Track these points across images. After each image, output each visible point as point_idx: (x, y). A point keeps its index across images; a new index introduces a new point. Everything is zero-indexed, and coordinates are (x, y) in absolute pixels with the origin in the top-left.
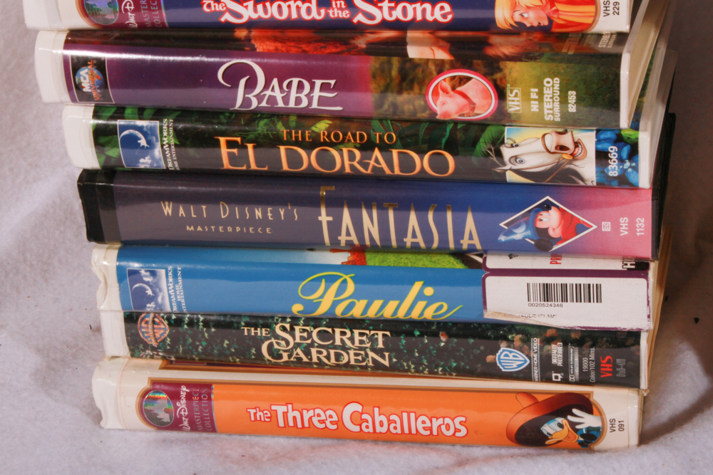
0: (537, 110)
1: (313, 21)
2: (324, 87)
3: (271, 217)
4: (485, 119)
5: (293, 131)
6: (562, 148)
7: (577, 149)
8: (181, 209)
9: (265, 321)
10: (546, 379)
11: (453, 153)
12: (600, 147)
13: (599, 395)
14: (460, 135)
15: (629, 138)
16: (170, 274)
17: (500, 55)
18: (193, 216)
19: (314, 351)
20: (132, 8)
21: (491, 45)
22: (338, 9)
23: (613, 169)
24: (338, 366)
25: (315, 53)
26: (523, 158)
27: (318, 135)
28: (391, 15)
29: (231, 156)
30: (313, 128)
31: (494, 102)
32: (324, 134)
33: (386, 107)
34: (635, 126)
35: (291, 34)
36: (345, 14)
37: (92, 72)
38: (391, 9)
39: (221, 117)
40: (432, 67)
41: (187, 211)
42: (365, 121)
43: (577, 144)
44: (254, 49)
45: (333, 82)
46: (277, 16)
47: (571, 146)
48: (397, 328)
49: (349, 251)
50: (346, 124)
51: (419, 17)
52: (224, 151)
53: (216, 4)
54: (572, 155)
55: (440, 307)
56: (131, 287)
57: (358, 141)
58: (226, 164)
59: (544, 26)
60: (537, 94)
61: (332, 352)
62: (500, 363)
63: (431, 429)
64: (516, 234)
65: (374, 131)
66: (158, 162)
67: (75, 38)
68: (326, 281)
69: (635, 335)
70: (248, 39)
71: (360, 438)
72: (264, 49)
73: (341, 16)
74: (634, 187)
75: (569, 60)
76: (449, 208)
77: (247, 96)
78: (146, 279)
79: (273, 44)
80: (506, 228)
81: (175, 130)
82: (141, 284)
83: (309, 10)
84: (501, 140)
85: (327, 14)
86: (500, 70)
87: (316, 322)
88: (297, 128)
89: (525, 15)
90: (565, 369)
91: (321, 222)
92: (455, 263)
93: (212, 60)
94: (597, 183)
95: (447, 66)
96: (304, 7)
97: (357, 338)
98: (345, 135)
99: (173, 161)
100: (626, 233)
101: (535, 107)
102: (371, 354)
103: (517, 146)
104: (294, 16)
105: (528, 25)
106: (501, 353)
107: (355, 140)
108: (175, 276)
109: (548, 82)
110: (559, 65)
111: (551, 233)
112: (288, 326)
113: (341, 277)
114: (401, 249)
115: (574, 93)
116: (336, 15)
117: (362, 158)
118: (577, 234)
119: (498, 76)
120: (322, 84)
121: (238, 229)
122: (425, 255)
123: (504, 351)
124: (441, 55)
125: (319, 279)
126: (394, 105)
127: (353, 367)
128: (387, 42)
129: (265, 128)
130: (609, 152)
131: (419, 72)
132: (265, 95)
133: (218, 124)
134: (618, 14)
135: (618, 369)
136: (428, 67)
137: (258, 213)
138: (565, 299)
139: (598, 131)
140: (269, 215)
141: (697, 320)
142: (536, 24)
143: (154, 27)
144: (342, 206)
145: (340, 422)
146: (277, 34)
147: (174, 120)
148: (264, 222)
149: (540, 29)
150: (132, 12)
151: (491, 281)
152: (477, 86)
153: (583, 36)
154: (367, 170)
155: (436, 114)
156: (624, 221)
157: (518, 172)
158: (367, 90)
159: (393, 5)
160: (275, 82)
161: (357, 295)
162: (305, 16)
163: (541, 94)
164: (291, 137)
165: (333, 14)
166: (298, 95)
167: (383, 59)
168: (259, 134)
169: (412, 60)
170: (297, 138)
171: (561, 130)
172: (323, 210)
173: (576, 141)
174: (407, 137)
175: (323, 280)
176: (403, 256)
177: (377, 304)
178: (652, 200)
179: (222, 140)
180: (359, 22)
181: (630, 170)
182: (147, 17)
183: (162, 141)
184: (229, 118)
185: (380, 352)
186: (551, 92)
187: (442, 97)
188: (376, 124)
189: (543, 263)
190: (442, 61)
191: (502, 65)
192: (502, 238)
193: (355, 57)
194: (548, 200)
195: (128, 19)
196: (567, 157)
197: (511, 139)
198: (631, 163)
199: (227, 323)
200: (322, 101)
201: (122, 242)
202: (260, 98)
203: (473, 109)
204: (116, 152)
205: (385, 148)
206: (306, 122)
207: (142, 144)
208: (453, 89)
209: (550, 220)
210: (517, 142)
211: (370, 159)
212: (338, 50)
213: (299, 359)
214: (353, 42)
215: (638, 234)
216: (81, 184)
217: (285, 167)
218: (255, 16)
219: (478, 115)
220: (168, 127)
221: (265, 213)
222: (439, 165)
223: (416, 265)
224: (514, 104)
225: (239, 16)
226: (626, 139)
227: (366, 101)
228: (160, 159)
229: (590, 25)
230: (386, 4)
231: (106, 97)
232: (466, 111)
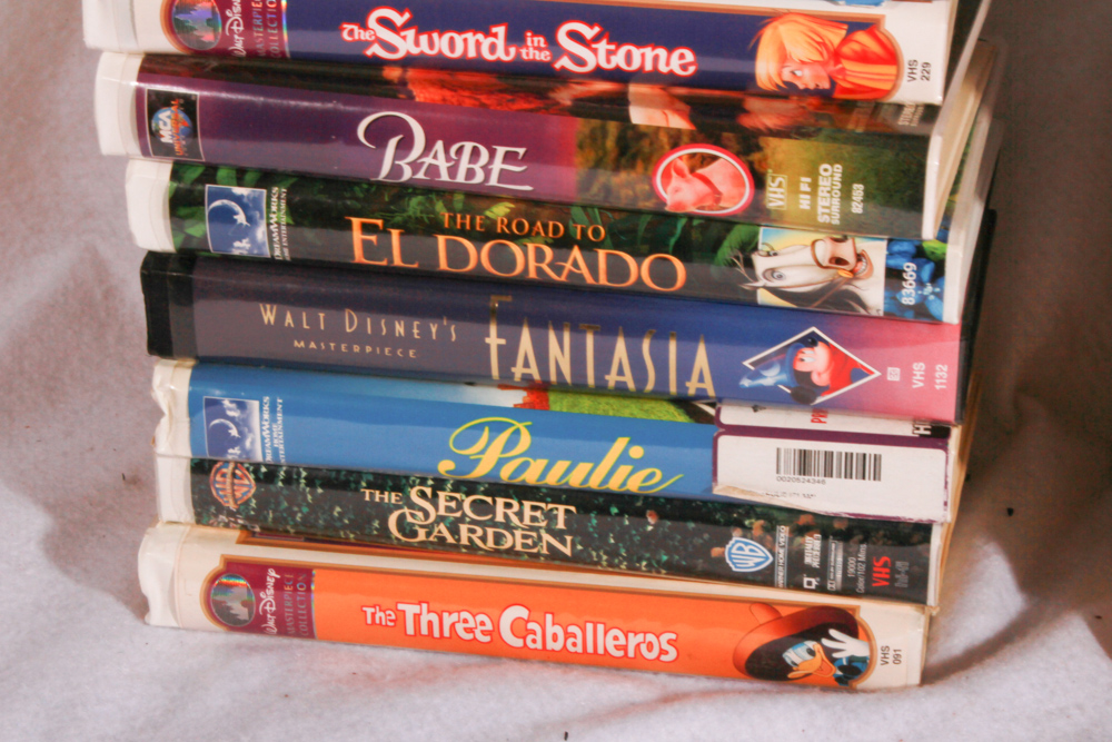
0: (808, 208)
1: (498, 62)
2: (509, 157)
3: (418, 334)
4: (734, 215)
5: (459, 216)
6: (839, 261)
7: (859, 264)
8: (289, 316)
9: (395, 482)
10: (794, 585)
11: (685, 259)
12: (893, 262)
13: (869, 611)
14: (695, 235)
15: (933, 253)
16: (266, 407)
17: (762, 127)
18: (305, 326)
19: (464, 528)
20: (241, 28)
21: (747, 112)
22: (535, 48)
23: (909, 295)
24: (497, 551)
25: (498, 108)
26: (783, 271)
27: (494, 222)
28: (608, 61)
29: (366, 244)
30: (488, 213)
31: (748, 191)
32: (502, 222)
33: (595, 189)
34: (943, 236)
35: (464, 78)
36: (544, 56)
37: (176, 115)
38: (610, 53)
39: (357, 189)
40: (664, 139)
41: (297, 320)
42: (562, 208)
43: (859, 257)
44: (411, 97)
45: (521, 151)
46: (447, 52)
47: (851, 258)
48: (587, 501)
49: (524, 389)
50: (535, 210)
51: (649, 67)
52: (357, 236)
53: (362, 31)
54: (853, 271)
55: (652, 476)
56: (208, 422)
57: (551, 235)
58: (359, 256)
59: (824, 91)
60: (810, 185)
61: (490, 531)
62: (731, 559)
63: (625, 648)
64: (764, 377)
65: (574, 222)
66: (260, 247)
67: (153, 65)
68: (490, 430)
69: (923, 530)
70: (403, 82)
71: (522, 656)
72: (425, 98)
73: (537, 58)
74: (935, 321)
75: (856, 140)
76: (673, 335)
77: (397, 162)
78: (230, 413)
79: (439, 91)
80: (752, 368)
81: (289, 203)
82: (222, 420)
83: (493, 48)
84: (753, 246)
85: (518, 54)
86: (759, 148)
87: (470, 487)
88: (464, 212)
89: (798, 73)
90: (822, 572)
91: (488, 346)
92: (676, 413)
93: (351, 109)
94: (885, 313)
95: (685, 139)
96: (486, 42)
97: (528, 513)
98: (532, 224)
99: (282, 247)
100: (921, 384)
101: (805, 203)
102: (547, 537)
103: (775, 254)
104: (472, 54)
105: (801, 87)
106: (733, 545)
107: (546, 232)
108: (273, 410)
109: (826, 170)
110: (843, 146)
111: (815, 379)
112: (428, 491)
113: (512, 425)
114: (601, 390)
115: (861, 187)
116: (531, 57)
117: (555, 258)
118: (851, 382)
119: (755, 157)
120: (507, 153)
121: (368, 349)
122: (634, 401)
123: (737, 542)
124: (678, 122)
125: (480, 427)
126: (607, 190)
127: (518, 554)
128: (600, 99)
129: (419, 208)
130: (905, 271)
131: (645, 145)
132: (423, 163)
133: (350, 198)
134: (928, 79)
135: (897, 576)
136: (657, 138)
137: (400, 329)
138: (828, 473)
139: (890, 241)
140: (415, 331)
141: (1010, 512)
142: (812, 86)
143: (269, 56)
144: (520, 324)
145: (495, 632)
146: (444, 76)
147: (288, 189)
148: (407, 340)
149: (818, 93)
150: (240, 35)
151: (725, 442)
153: (877, 106)
154: (559, 274)
155: (664, 204)
156: (919, 368)
157: (775, 291)
158: (570, 164)
159: (612, 47)
160: (439, 145)
161: (533, 452)
162: (487, 56)
163: (814, 186)
164: (455, 223)
165: (528, 54)
166: (471, 166)
167: (595, 123)
168: (410, 217)
169: (635, 126)
170: (463, 225)
171: (838, 237)
172: (493, 329)
173: (859, 252)
174: (621, 233)
175: (487, 429)
176: (603, 400)
177: (561, 466)
178: (961, 340)
179: (356, 222)
180: (563, 67)
181: (932, 297)
182: (261, 42)
183: (268, 218)
184: (368, 190)
185: (559, 535)
186: (829, 184)
187: (675, 181)
188: (577, 212)
189: (801, 420)
190: (679, 131)
191: (762, 141)
192: (746, 383)
193: (555, 117)
194: (813, 333)
195: (233, 43)
196: (845, 274)
197: (767, 245)
198: (934, 286)
199: (339, 481)
200: (504, 175)
201: (197, 358)
202: (415, 166)
203: (718, 200)
204: (201, 230)
205: (588, 246)
206: (476, 204)
207: (239, 221)
208: (692, 171)
209: (815, 361)
210: (777, 249)
211: (566, 261)
212: (532, 106)
213: (442, 540)
214: (552, 95)
215: (938, 387)
216: (146, 272)
217: (443, 265)
218: (415, 51)
219: (724, 208)
220: (279, 198)
221: (408, 329)
222: (663, 274)
223: (619, 414)
224: (776, 196)
225: (391, 48)
226: (928, 253)
227: (567, 179)
228: (264, 244)
229: (887, 93)
230: (603, 46)
231: (192, 150)
232: (708, 203)
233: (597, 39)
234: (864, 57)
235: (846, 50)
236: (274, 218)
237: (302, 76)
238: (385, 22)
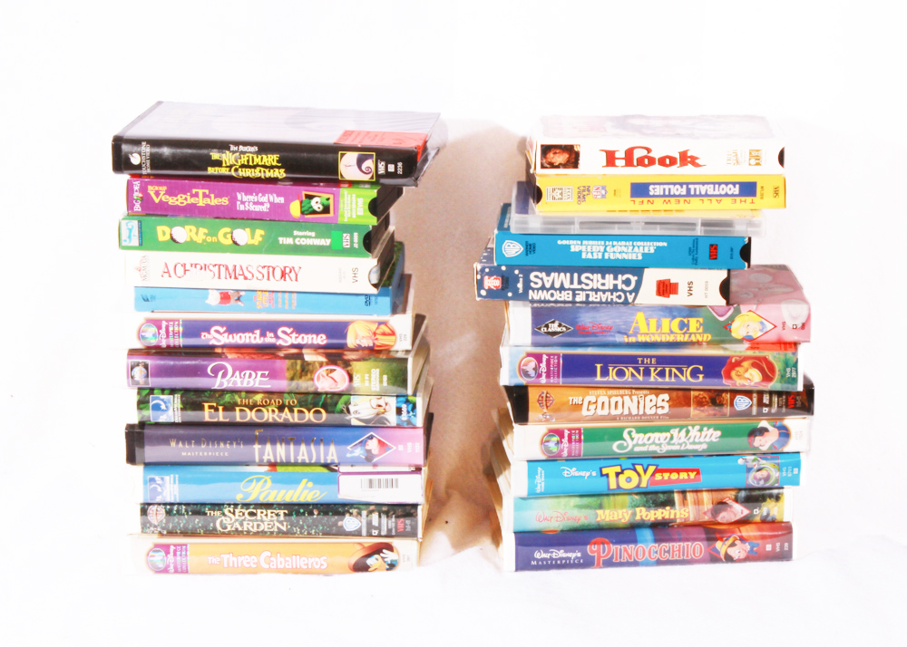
0: (368, 386)
1: (257, 344)
2: (263, 376)
5: (243, 400)
6: (380, 406)
7: (387, 407)
8: (180, 444)
9: (217, 506)
10: (370, 535)
11: (327, 411)
14: (329, 401)
16: (172, 479)
17: (350, 359)
18: (187, 447)
19: (245, 523)
20: (165, 337)
21: (345, 355)
22: (270, 338)
23: (404, 417)
24: (258, 532)
25: (258, 358)
26: (360, 411)
27: (256, 401)
28: (296, 341)
29: (210, 414)
30: (254, 398)
31: (347, 382)
32: (259, 401)
33: (292, 386)
34: (415, 395)
35: (246, 350)
36: (273, 340)
37: (141, 370)
38: (296, 338)
39: (207, 392)
40: (317, 365)
41: (184, 444)
42: (281, 393)
44: (227, 357)
45: (267, 373)
46: (238, 341)
47: (384, 405)
48: (294, 509)
49: (268, 465)
50: (271, 395)
51: (310, 342)
52: (206, 411)
53: (208, 335)
54: (384, 409)
55: (316, 493)
56: (150, 487)
57: (277, 404)
58: (207, 419)
59: (371, 347)
60: (368, 377)
61: (255, 523)
62: (345, 526)
63: (307, 565)
64: (355, 453)
65: (286, 399)
66: (170, 418)
67: (133, 352)
68: (256, 481)
69: (415, 506)
70: (223, 353)
71: (269, 570)
72: (231, 357)
73: (271, 342)
75: (383, 361)
76: (322, 439)
77: (222, 381)
78: (158, 482)
79: (237, 355)
80: (351, 450)
81: (181, 400)
82: (155, 485)
85: (264, 340)
86: (350, 365)
87: (246, 505)
88: (245, 398)
89: (362, 341)
90: (379, 528)
91: (255, 448)
92: (323, 470)
93: (205, 363)
94: (396, 424)
96: (253, 336)
97: (269, 515)
98: (270, 401)
99: (178, 417)
100: (411, 452)
101: (367, 383)
102: (277, 524)
103: (357, 405)
104: (247, 341)
105: (363, 346)
107: (275, 404)
108: (174, 479)
109: (374, 371)
110: (379, 363)
111: (373, 452)
112: (232, 510)
113: (264, 478)
114: (296, 464)
115: (386, 376)
116: (269, 341)
117: (279, 413)
118: (385, 452)
119: (349, 368)
120: (262, 374)
121: (210, 454)
122: (309, 467)
123: (347, 519)
125: (252, 480)
126: (297, 386)
127: (266, 532)
128: (294, 354)
129: (229, 398)
131: (311, 367)
132: (231, 380)
133: (203, 396)
134: (406, 341)
135: (406, 527)
136: (315, 365)
138: (380, 487)
140: (228, 445)
141: (447, 522)
142: (367, 345)
143: (175, 347)
144: (266, 442)
145: (258, 563)
147: (180, 395)
148: (225, 449)
150: (164, 340)
151: (342, 478)
152: (340, 373)
154: (280, 419)
155: (318, 389)
156: (409, 445)
157: (357, 419)
158: (283, 378)
159: (297, 335)
160: (237, 373)
161: (272, 488)
162: (253, 342)
163: (370, 377)
164: (242, 402)
165: (267, 340)
166: (249, 380)
167: (292, 361)
168: (225, 402)
169: (307, 361)
170: (245, 403)
171: (379, 396)
173: (386, 402)
174: (302, 401)
175: (254, 480)
176: (297, 467)
177: (283, 492)
178: (424, 433)
179: (206, 405)
180: (280, 344)
182: (172, 342)
184: (210, 393)
185: (281, 522)
186: (375, 376)
187: (321, 380)
188: (286, 395)
189: (370, 469)
191: (351, 363)
192: (348, 456)
193: (278, 360)
194: (372, 434)
195: (161, 343)
196: (382, 411)
199: (197, 509)
200: (261, 383)
201: (145, 464)
202: (229, 383)
203: (337, 386)
205: (291, 408)
206: (250, 395)
207: (162, 408)
208: (327, 375)
209: (373, 445)
210: (357, 403)
211: (283, 414)
212: (270, 357)
213: (237, 529)
214: (277, 353)
215: (416, 451)
216: (127, 433)
217: (238, 419)
218: (227, 341)
219: (339, 389)
220: (177, 398)
221: (225, 444)
222: (318, 416)
223: (303, 472)
224: (357, 382)
225: (219, 341)
227: (282, 383)
228: (171, 416)
229: (392, 346)
230: (294, 335)
231: (147, 383)
232: (334, 386)
233: (292, 333)
234: (384, 334)
235: (378, 332)
236: (176, 406)
237: (186, 353)
238: (217, 331)
